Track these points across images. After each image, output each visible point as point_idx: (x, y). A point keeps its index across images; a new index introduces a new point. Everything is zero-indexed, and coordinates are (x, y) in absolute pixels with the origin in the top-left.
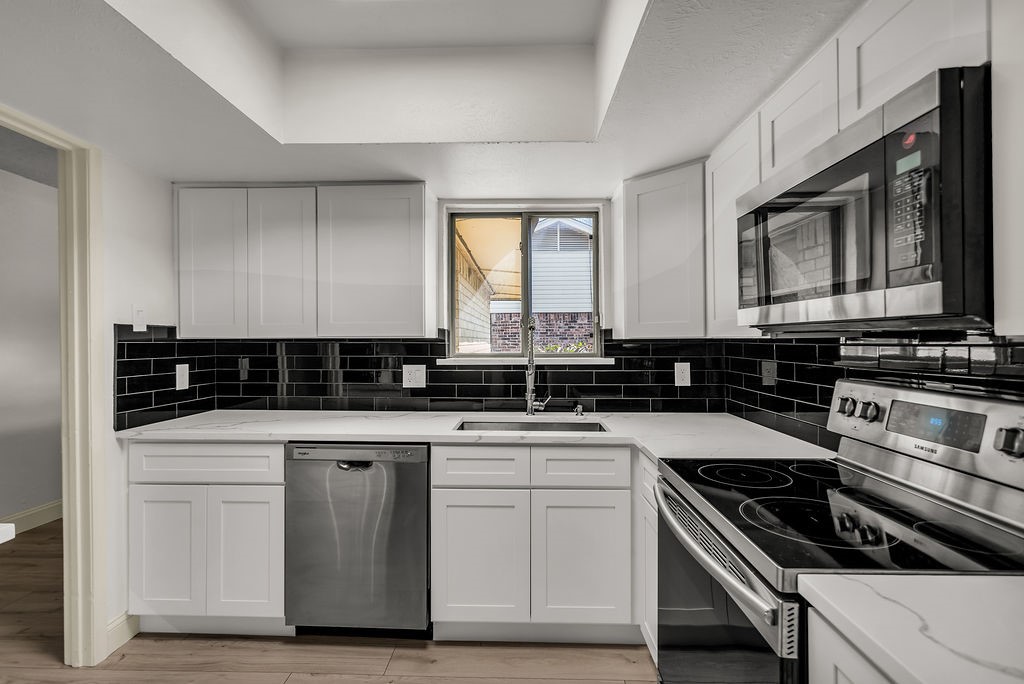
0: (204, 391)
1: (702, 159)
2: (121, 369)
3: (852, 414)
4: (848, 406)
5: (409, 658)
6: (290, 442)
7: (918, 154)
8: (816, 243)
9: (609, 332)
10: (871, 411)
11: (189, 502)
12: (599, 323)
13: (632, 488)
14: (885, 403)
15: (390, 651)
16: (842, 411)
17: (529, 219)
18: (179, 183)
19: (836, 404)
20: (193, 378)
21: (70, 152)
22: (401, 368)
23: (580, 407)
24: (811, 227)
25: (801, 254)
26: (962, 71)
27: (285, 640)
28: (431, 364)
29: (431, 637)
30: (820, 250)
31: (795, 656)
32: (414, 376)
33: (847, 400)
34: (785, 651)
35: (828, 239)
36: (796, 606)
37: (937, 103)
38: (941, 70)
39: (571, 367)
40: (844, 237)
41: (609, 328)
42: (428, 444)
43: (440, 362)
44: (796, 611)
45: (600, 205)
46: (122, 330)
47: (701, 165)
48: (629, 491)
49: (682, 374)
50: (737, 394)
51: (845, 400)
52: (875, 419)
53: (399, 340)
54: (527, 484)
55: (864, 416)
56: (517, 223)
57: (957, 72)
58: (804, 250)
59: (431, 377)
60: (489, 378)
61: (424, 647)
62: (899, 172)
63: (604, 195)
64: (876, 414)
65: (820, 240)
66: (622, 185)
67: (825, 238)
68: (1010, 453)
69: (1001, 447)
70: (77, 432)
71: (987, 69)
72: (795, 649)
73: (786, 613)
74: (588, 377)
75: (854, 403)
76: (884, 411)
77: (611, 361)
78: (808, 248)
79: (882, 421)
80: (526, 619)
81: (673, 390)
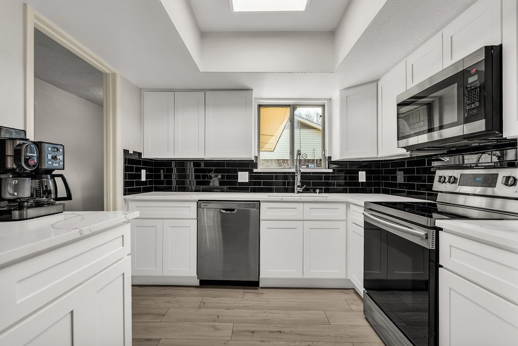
0: (151, 183)
1: (376, 81)
2: (126, 169)
3: (444, 182)
4: (442, 179)
5: (251, 293)
6: (199, 200)
7: (477, 75)
8: (420, 120)
9: (330, 158)
10: (452, 180)
11: (156, 227)
12: (324, 154)
13: (346, 220)
14: (458, 176)
15: (243, 290)
16: (439, 181)
17: (293, 107)
18: (144, 89)
19: (436, 179)
20: (147, 176)
21: (109, 74)
22: (237, 173)
23: (318, 191)
24: (418, 112)
25: (413, 125)
26: (492, 47)
27: (196, 287)
28: (251, 172)
29: (259, 286)
30: (422, 123)
31: (434, 248)
32: (243, 177)
33: (442, 177)
34: (431, 247)
35: (426, 118)
36: (435, 231)
37: (484, 58)
38: (485, 47)
39: (313, 173)
40: (433, 116)
41: (330, 156)
42: (259, 201)
43: (255, 170)
44: (435, 233)
45: (326, 102)
46: (126, 152)
47: (376, 83)
48: (345, 222)
49: (362, 177)
50: (387, 185)
51: (441, 177)
52: (453, 182)
53: (236, 161)
54: (302, 219)
55: (449, 182)
56: (288, 110)
57: (491, 48)
58: (414, 124)
59: (250, 177)
60: (276, 178)
61: (256, 289)
62: (469, 82)
63: (328, 97)
64: (453, 180)
65: (422, 119)
66: (339, 92)
67: (424, 118)
68: (507, 185)
69: (504, 183)
70: (111, 195)
71: (501, 46)
72: (434, 246)
73: (431, 233)
74: (320, 178)
75: (445, 178)
76: (457, 179)
77: (331, 171)
78: (417, 123)
79: (456, 183)
80: (300, 276)
81: (358, 184)
